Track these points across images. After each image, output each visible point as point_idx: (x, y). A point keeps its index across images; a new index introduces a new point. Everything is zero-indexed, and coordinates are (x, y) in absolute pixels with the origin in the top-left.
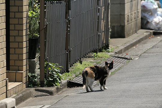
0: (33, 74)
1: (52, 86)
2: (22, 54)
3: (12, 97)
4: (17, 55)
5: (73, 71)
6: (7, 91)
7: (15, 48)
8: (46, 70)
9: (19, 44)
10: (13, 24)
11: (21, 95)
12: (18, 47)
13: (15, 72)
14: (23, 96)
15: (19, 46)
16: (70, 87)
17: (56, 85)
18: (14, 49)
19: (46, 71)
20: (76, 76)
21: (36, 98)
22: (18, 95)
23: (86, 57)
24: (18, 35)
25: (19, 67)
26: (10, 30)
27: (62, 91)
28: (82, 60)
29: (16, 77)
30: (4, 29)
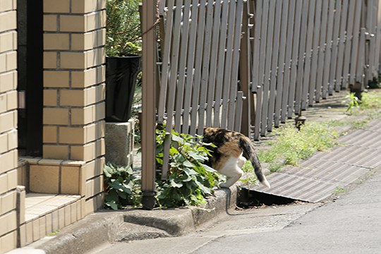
0: (122, 169)
1: (181, 204)
2: (79, 107)
3: (38, 244)
4: (66, 111)
5: (267, 155)
6: (21, 227)
7: (58, 89)
8: (161, 155)
9: (70, 74)
10: (55, 14)
11: (69, 237)
12: (68, 86)
13: (58, 162)
14: (75, 241)
15: (70, 82)
16: (246, 207)
17: (193, 203)
18: (56, 91)
19: (162, 158)
20: (272, 171)
21: (124, 244)
22: (58, 238)
23: (326, 106)
24: (70, 46)
25: (72, 147)
26: (43, 32)
27: (215, 220)
28: (302, 118)
29: (60, 178)
30: (11, 32)
